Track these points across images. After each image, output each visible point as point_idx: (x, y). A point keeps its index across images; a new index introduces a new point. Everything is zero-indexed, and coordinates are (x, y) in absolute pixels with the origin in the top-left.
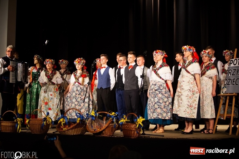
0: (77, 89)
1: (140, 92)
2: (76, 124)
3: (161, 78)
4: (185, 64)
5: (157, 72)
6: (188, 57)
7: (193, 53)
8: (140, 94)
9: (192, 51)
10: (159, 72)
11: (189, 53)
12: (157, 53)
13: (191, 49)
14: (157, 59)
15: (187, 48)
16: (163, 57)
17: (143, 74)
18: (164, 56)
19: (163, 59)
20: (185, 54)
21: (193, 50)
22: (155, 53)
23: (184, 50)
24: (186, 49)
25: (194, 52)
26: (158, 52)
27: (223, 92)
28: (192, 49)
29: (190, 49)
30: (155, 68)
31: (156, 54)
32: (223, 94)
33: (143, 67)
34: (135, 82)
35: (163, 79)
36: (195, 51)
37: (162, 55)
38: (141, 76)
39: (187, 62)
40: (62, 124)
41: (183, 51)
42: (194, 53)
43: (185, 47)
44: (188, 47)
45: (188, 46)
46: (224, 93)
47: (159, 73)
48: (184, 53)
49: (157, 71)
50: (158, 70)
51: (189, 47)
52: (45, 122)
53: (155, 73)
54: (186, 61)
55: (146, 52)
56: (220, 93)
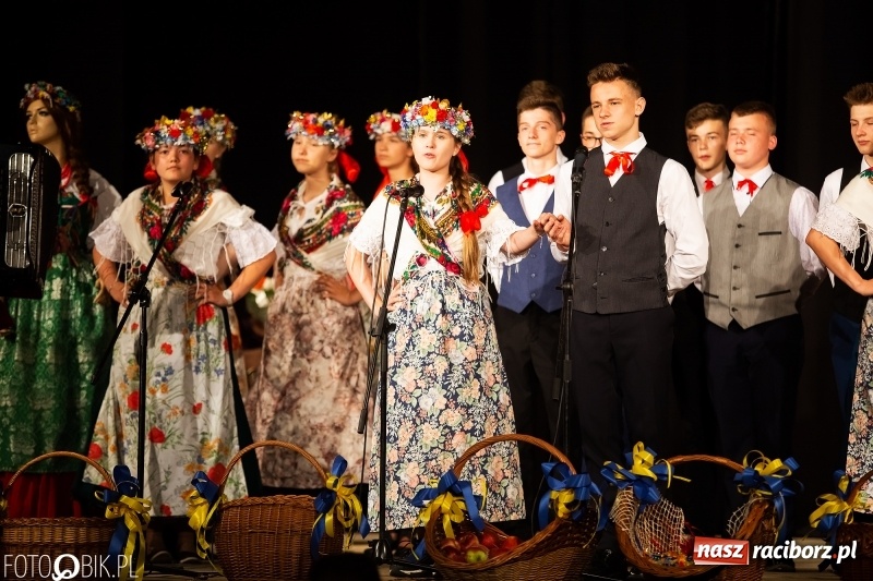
0: (444, 303)
2: (552, 527)
40: (446, 524)
52: (329, 518)
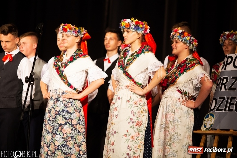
1: (23, 114)
3: (70, 85)
4: (125, 59)
5: (62, 71)
6: (133, 45)
7: (143, 36)
8: (21, 118)
9: (141, 32)
10: (67, 71)
11: (134, 35)
12: (65, 30)
13: (141, 26)
14: (66, 45)
15: (132, 24)
16: (78, 40)
17: (31, 75)
18: (81, 38)
19: (79, 44)
20: (125, 38)
21: (145, 30)
22: (62, 31)
23: (124, 29)
24: (128, 26)
25: (147, 34)
26: (68, 29)
27: (205, 126)
28: (143, 27)
29: (137, 27)
30: (60, 64)
31: (64, 33)
32: (207, 129)
33: (32, 59)
34: (15, 92)
35: (74, 89)
36: (148, 31)
37: (76, 36)
38: (27, 78)
39: (130, 53)
41: (122, 30)
42: (146, 37)
43: (128, 21)
44: (134, 21)
45: (135, 19)
46: (209, 128)
47: (67, 75)
48: (125, 34)
49: (62, 69)
50: (65, 67)
51: (137, 23)
53: (59, 75)
54: (128, 52)
55: (41, 26)
56: (200, 129)
